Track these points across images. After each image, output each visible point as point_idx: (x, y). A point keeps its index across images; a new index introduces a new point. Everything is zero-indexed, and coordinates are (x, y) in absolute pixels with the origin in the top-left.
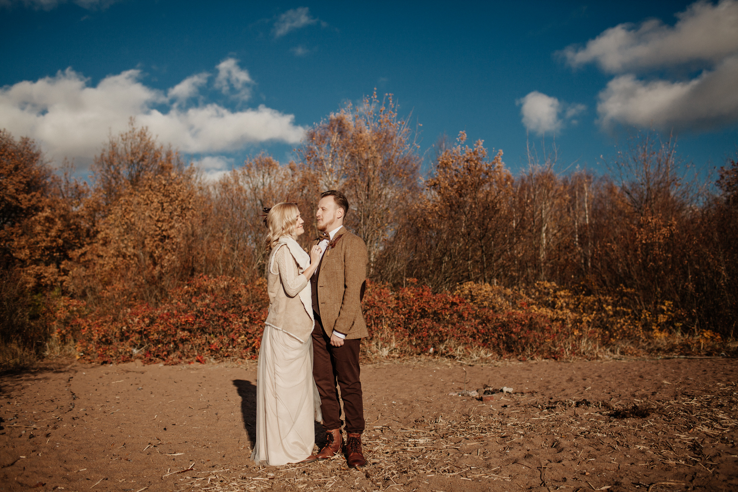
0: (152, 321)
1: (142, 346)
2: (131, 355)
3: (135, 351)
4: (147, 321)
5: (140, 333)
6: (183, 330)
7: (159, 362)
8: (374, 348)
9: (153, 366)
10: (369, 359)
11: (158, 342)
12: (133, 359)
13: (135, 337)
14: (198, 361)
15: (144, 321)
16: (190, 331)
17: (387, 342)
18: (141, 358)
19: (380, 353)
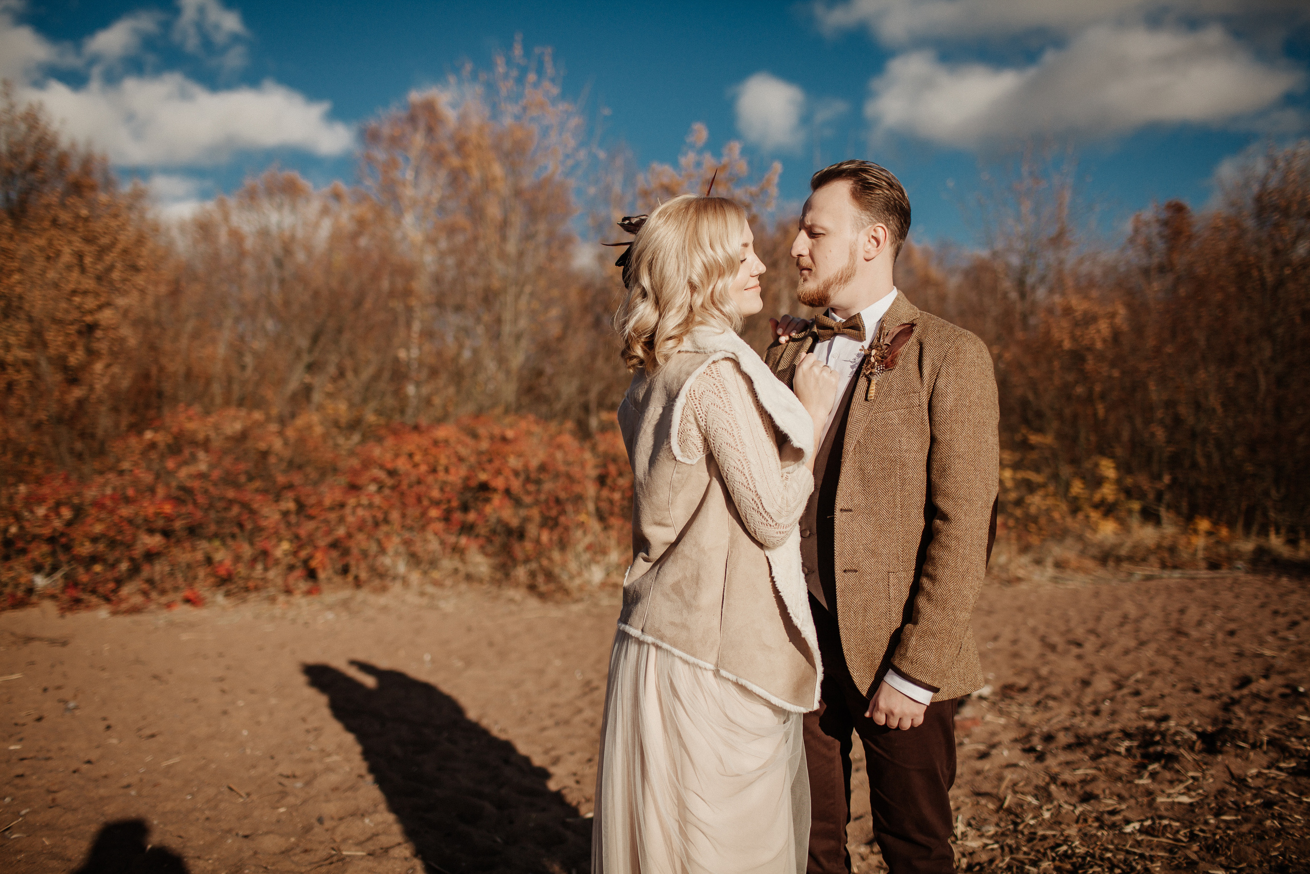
0: (79, 511)
1: (55, 569)
2: (30, 591)
3: (40, 581)
4: (66, 513)
5: (51, 540)
6: (151, 531)
7: (96, 607)
8: (573, 566)
9: (83, 617)
10: (566, 592)
11: (94, 559)
12: (34, 599)
13: (39, 551)
14: (188, 601)
15: (58, 515)
16: (167, 533)
17: (598, 551)
18: (53, 597)
19: (586, 575)
